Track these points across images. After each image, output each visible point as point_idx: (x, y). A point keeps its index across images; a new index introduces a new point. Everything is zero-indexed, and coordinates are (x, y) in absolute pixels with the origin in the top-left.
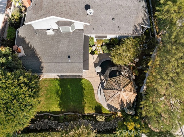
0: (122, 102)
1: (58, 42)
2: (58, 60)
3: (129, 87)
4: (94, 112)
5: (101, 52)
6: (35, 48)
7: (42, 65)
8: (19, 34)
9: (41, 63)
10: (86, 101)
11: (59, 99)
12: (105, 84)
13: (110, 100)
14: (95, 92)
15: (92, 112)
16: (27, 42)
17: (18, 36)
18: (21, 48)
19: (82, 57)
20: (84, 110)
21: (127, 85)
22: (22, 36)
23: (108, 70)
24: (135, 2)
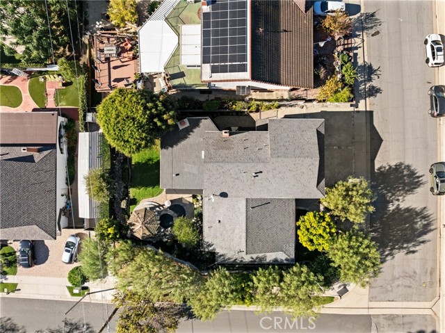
0: (134, 225)
1: (194, 162)
2: (174, 163)
3: (148, 233)
4: (131, 197)
5: (195, 206)
6: (187, 140)
7: (170, 148)
8: (203, 120)
9: (172, 147)
10: (142, 189)
11: (144, 162)
12: (158, 209)
13: (135, 214)
14: (151, 199)
15: (131, 196)
16: (194, 130)
17: (201, 119)
18: (187, 124)
19: (178, 188)
20: (133, 187)
21: (149, 231)
22: (201, 124)
23: (173, 212)
24: (237, 247)
